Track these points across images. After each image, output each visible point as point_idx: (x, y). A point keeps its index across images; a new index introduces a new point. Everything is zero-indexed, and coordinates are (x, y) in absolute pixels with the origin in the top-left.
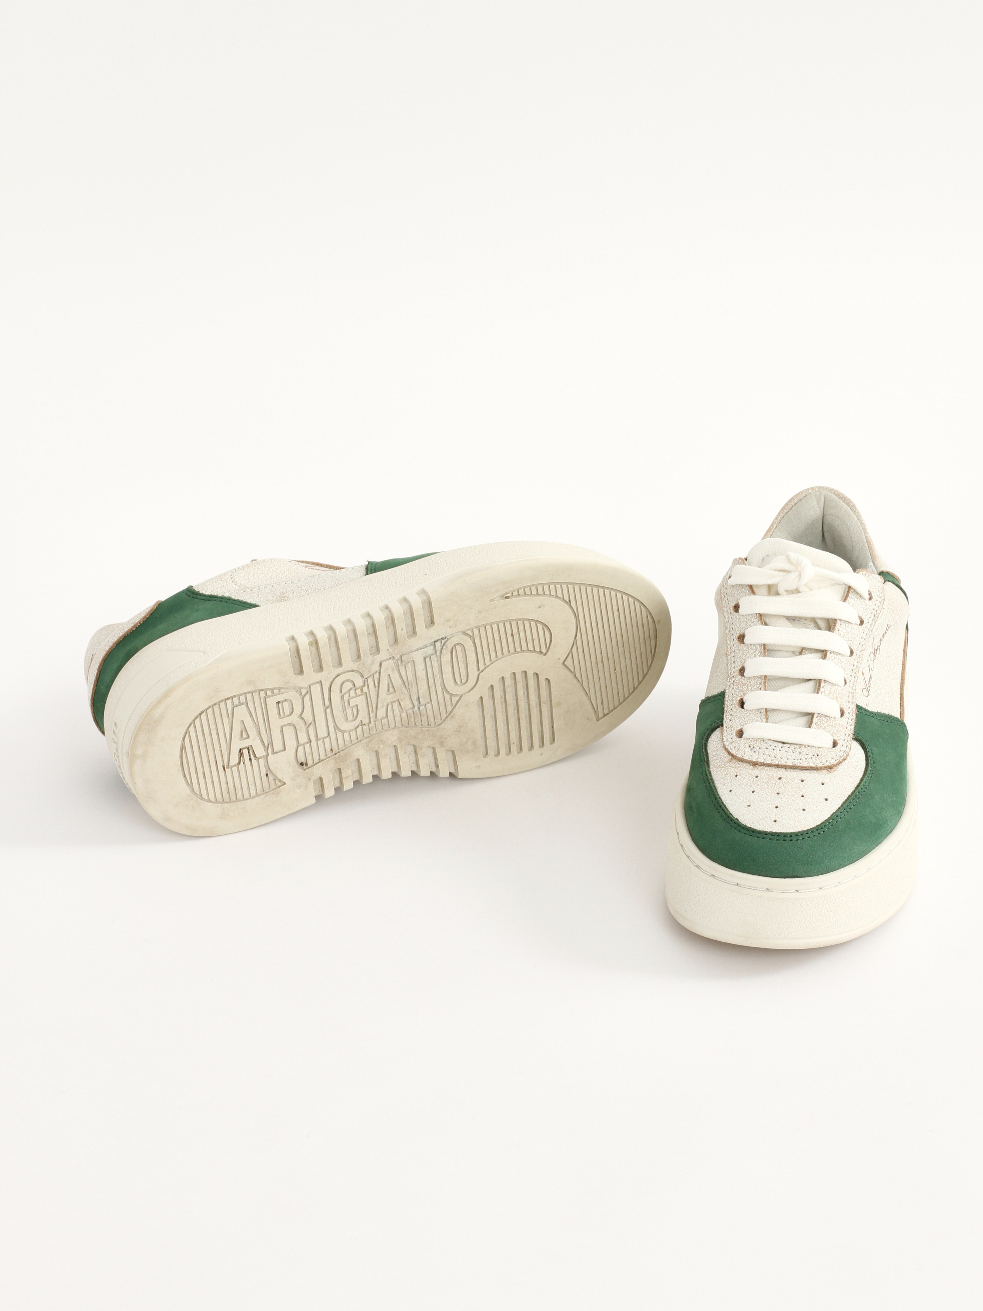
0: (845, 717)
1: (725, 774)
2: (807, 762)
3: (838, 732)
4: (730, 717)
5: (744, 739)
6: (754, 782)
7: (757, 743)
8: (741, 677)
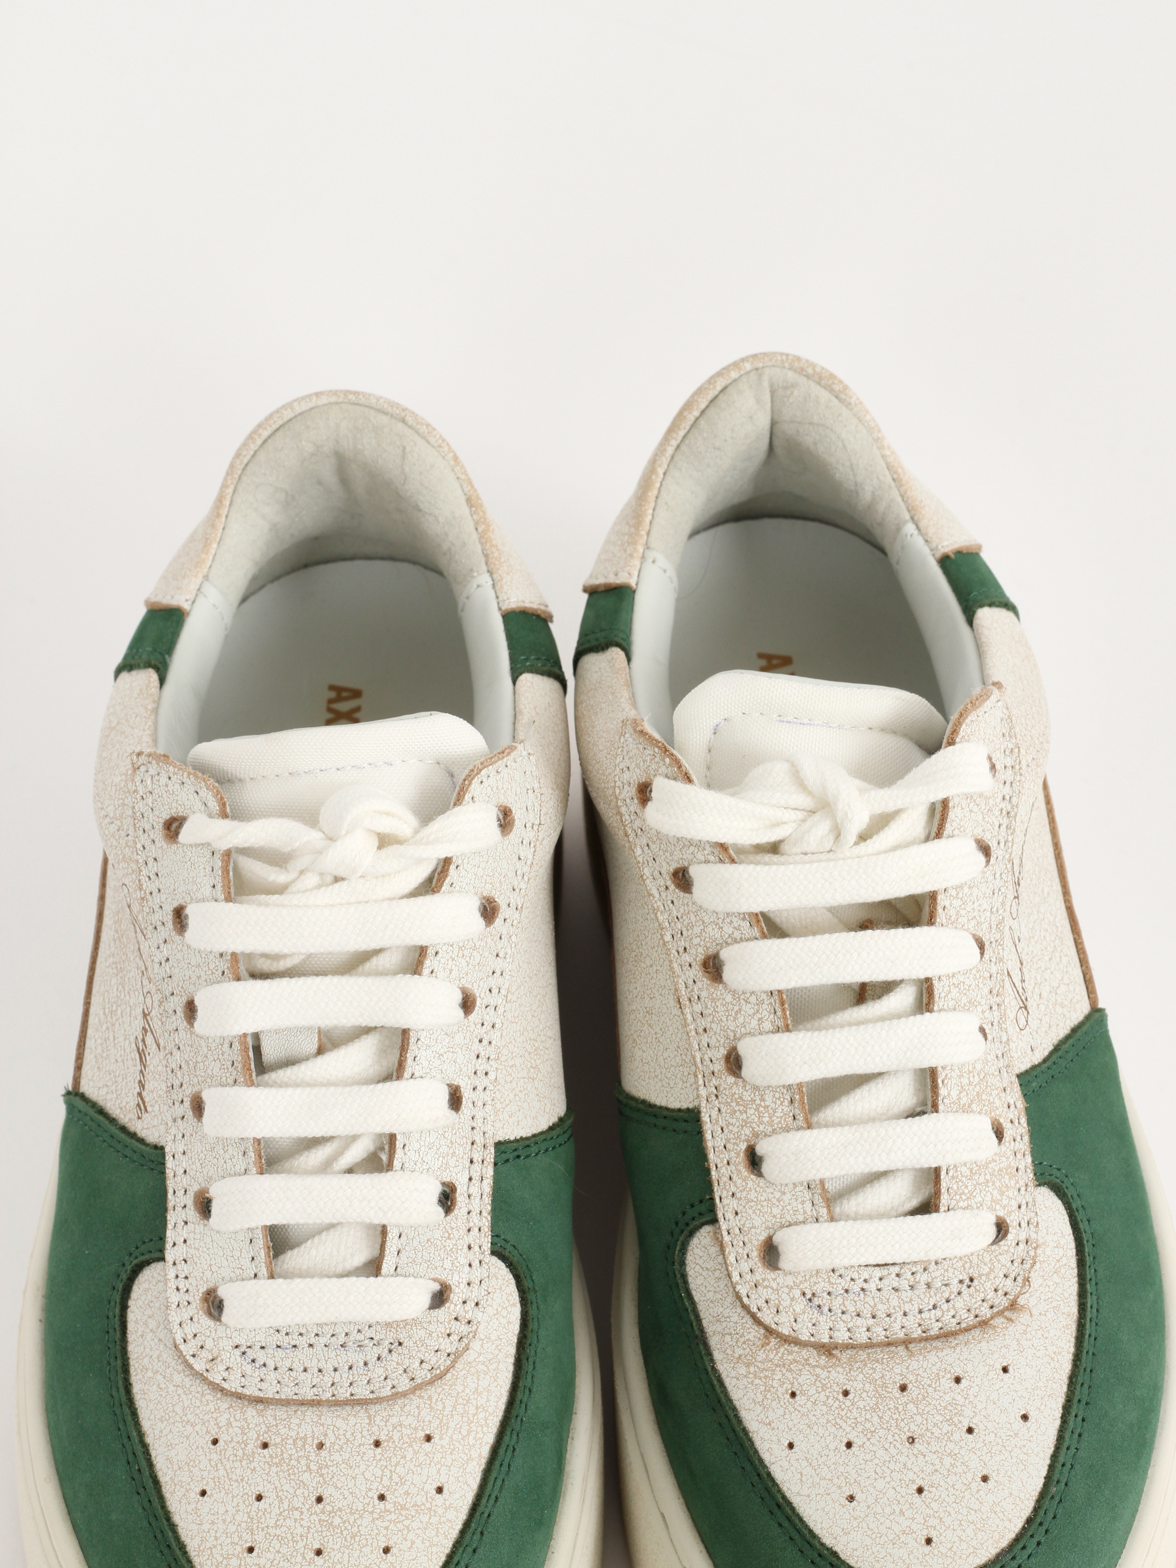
0: (1007, 1139)
1: (762, 1388)
2: (952, 1313)
3: (1002, 1193)
4: (733, 1204)
5: (785, 1275)
6: (843, 1413)
7: (820, 1280)
8: (733, 1079)
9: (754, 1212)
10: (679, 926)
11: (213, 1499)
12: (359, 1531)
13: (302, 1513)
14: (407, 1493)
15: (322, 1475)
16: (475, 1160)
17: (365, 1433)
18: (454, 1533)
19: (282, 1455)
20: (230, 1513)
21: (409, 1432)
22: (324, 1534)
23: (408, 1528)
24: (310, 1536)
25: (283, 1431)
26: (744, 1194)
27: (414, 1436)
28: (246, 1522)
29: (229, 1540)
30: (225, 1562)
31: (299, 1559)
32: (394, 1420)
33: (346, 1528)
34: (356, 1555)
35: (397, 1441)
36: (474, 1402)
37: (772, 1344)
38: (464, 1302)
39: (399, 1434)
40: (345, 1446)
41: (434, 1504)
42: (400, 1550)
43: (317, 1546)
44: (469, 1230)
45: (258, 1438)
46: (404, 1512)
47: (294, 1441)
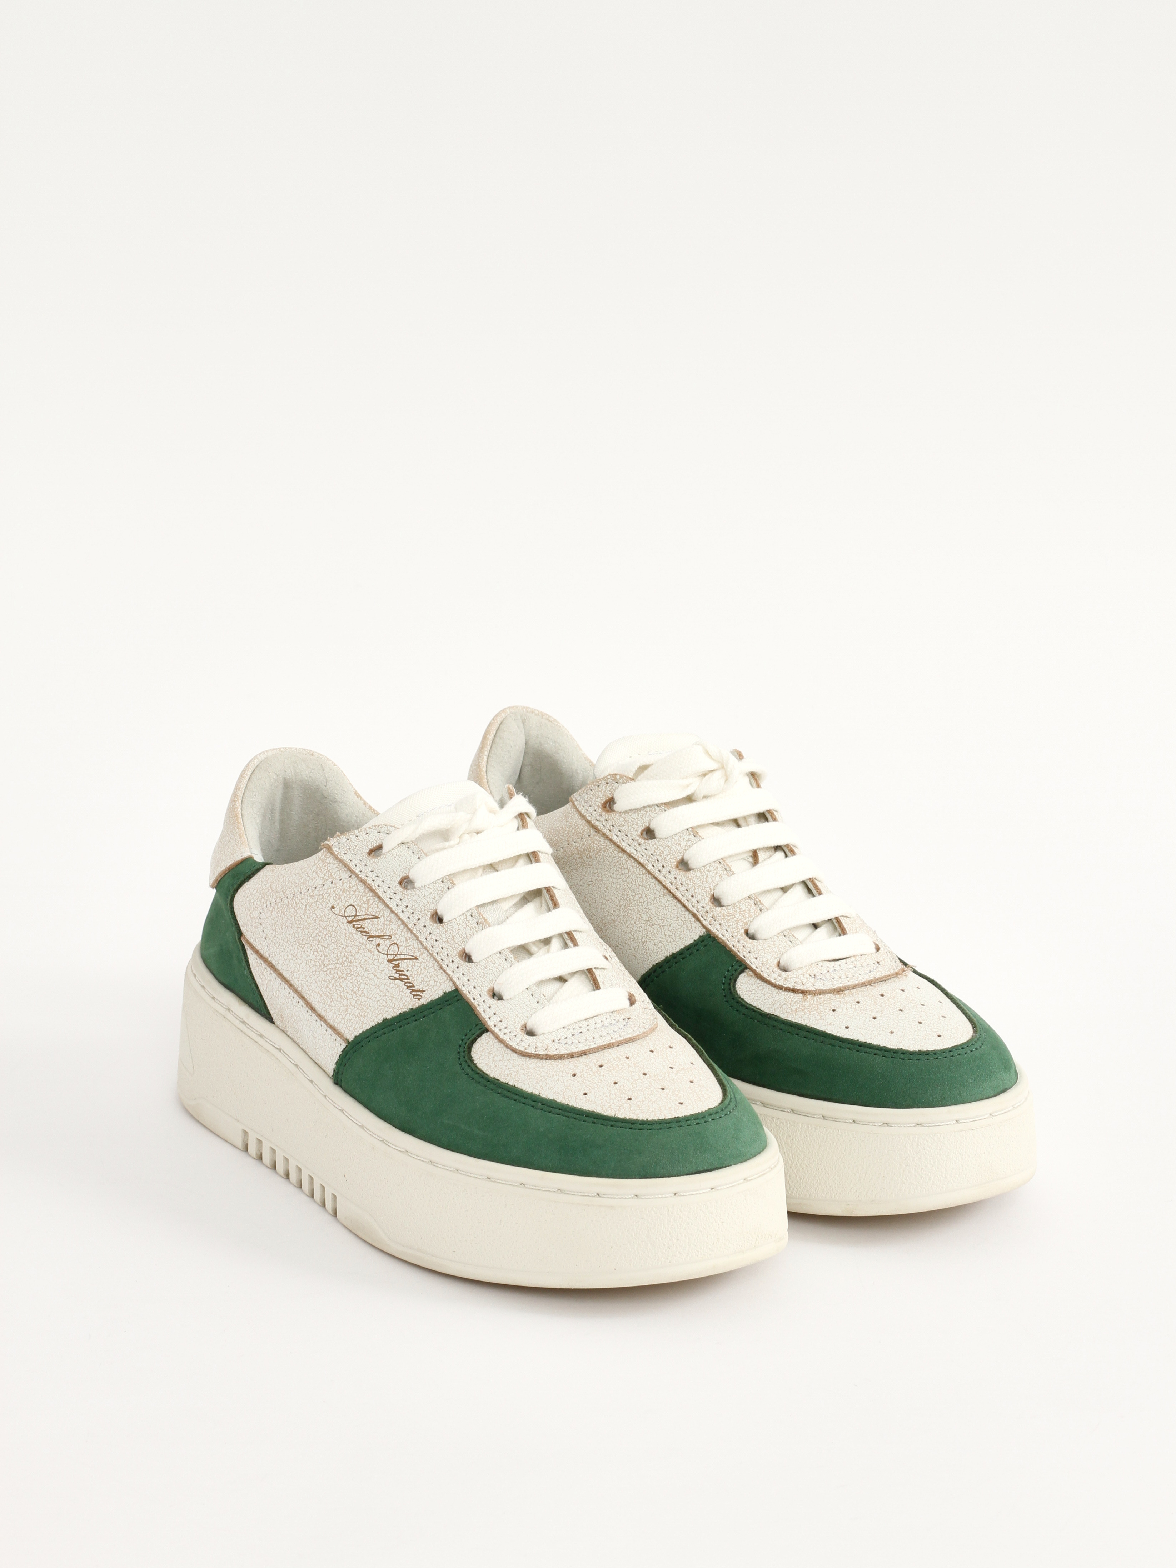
1: (817, 1014)
4: (753, 956)
6: (863, 1009)
7: (813, 969)
8: (720, 908)
9: (765, 954)
10: (654, 858)
15: (638, 1067)
17: (642, 1049)
19: (612, 1066)
22: (659, 1083)
24: (652, 1086)
25: (604, 1059)
26: (755, 949)
28: (618, 1092)
37: (809, 998)
40: (638, 1056)
43: (660, 1088)
45: (595, 1066)
47: (614, 1060)
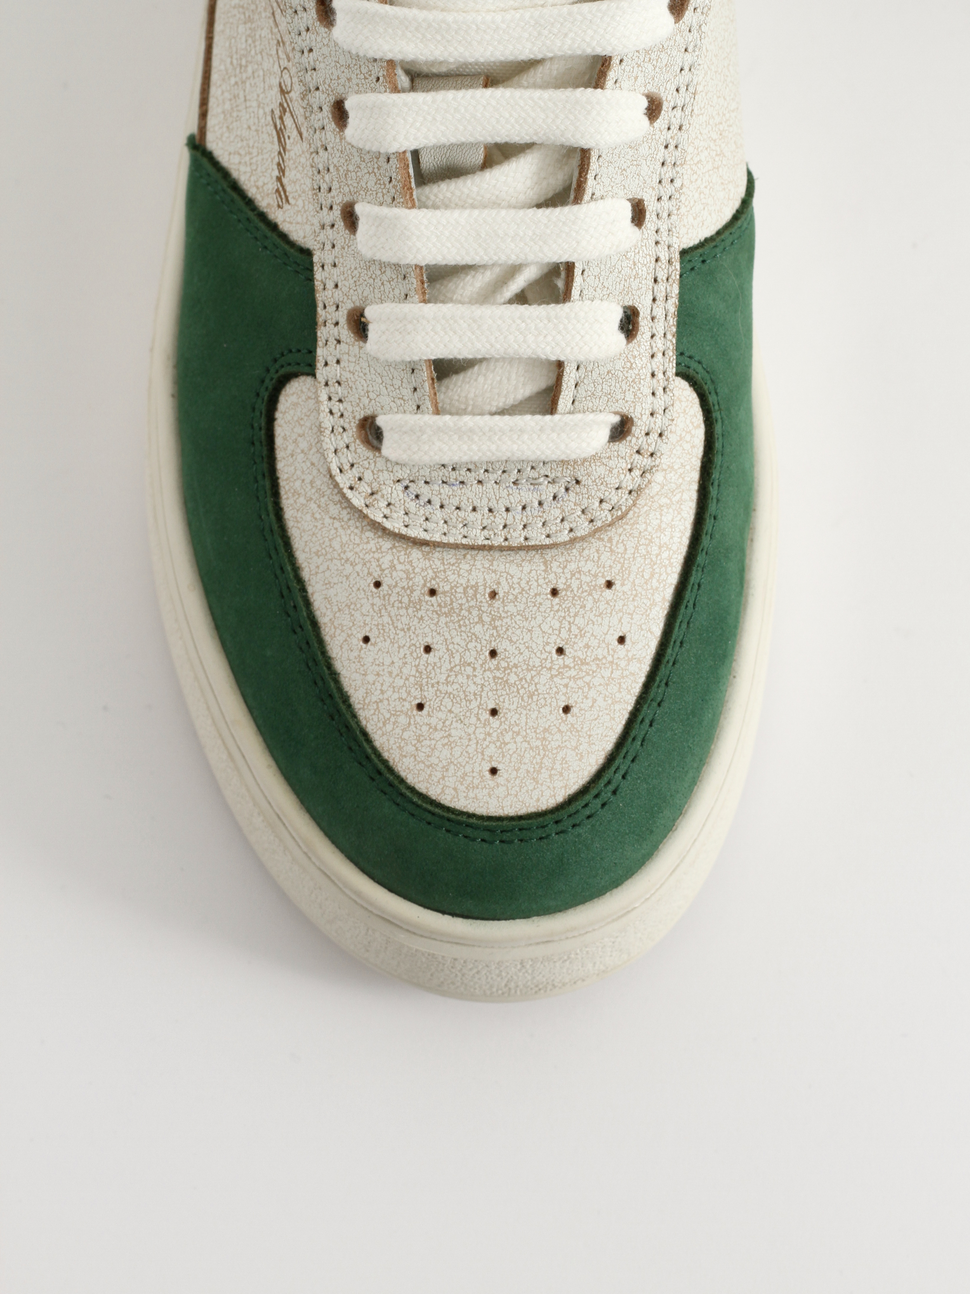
11: (377, 648)
12: (537, 690)
13: (474, 669)
14: (587, 646)
15: (495, 628)
16: (659, 279)
17: (541, 581)
18: (637, 688)
19: (451, 604)
20: (396, 665)
21: (588, 579)
22: (499, 693)
23: (588, 684)
24: (484, 694)
25: (452, 578)
27: (593, 583)
28: (415, 676)
29: (396, 696)
30: (393, 719)
31: (473, 720)
32: (572, 566)
33: (522, 687)
34: (534, 716)
35: (575, 590)
36: (657, 540)
38: (647, 434)
39: (578, 582)
40: (519, 596)
41: (616, 656)
42: (581, 710)
43: (491, 706)
44: (653, 356)
45: (424, 585)
46: (584, 668)
47: (465, 589)
